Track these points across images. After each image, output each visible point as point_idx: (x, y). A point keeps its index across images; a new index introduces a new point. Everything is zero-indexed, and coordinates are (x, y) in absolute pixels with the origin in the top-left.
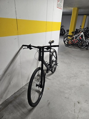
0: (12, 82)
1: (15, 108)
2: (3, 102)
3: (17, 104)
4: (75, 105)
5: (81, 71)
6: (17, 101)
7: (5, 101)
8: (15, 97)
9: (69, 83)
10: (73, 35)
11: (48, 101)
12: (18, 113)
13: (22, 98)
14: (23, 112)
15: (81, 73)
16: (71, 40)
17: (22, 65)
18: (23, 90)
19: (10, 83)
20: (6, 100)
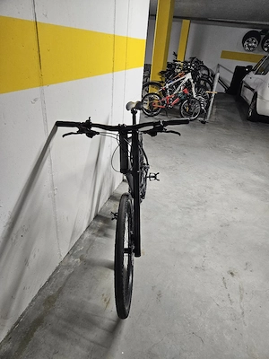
0: (32, 256)
1: (62, 335)
2: (12, 329)
3: (64, 323)
4: (225, 284)
5: (210, 188)
6: (59, 311)
7: (18, 322)
8: (47, 299)
9: (190, 226)
10: (162, 82)
11: (153, 288)
12: (78, 348)
13: (73, 298)
14: (92, 342)
15: (213, 193)
16: (161, 98)
17: (55, 192)
18: (66, 273)
19: (26, 262)
20: (20, 318)
